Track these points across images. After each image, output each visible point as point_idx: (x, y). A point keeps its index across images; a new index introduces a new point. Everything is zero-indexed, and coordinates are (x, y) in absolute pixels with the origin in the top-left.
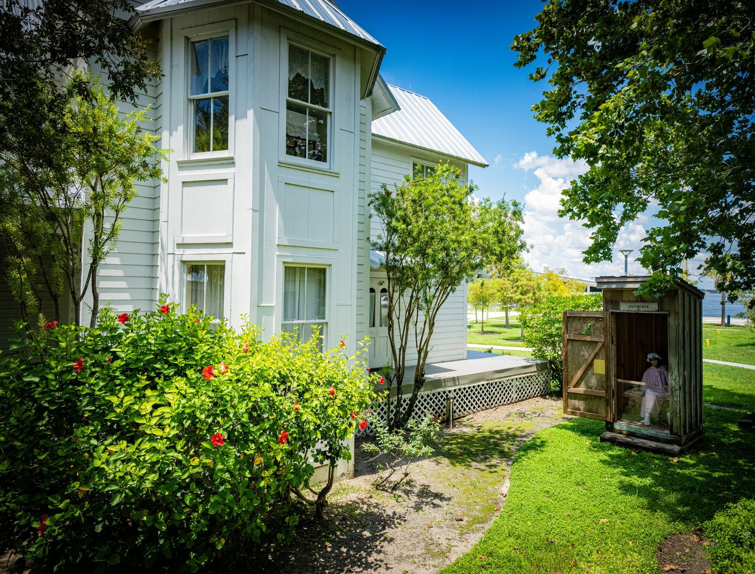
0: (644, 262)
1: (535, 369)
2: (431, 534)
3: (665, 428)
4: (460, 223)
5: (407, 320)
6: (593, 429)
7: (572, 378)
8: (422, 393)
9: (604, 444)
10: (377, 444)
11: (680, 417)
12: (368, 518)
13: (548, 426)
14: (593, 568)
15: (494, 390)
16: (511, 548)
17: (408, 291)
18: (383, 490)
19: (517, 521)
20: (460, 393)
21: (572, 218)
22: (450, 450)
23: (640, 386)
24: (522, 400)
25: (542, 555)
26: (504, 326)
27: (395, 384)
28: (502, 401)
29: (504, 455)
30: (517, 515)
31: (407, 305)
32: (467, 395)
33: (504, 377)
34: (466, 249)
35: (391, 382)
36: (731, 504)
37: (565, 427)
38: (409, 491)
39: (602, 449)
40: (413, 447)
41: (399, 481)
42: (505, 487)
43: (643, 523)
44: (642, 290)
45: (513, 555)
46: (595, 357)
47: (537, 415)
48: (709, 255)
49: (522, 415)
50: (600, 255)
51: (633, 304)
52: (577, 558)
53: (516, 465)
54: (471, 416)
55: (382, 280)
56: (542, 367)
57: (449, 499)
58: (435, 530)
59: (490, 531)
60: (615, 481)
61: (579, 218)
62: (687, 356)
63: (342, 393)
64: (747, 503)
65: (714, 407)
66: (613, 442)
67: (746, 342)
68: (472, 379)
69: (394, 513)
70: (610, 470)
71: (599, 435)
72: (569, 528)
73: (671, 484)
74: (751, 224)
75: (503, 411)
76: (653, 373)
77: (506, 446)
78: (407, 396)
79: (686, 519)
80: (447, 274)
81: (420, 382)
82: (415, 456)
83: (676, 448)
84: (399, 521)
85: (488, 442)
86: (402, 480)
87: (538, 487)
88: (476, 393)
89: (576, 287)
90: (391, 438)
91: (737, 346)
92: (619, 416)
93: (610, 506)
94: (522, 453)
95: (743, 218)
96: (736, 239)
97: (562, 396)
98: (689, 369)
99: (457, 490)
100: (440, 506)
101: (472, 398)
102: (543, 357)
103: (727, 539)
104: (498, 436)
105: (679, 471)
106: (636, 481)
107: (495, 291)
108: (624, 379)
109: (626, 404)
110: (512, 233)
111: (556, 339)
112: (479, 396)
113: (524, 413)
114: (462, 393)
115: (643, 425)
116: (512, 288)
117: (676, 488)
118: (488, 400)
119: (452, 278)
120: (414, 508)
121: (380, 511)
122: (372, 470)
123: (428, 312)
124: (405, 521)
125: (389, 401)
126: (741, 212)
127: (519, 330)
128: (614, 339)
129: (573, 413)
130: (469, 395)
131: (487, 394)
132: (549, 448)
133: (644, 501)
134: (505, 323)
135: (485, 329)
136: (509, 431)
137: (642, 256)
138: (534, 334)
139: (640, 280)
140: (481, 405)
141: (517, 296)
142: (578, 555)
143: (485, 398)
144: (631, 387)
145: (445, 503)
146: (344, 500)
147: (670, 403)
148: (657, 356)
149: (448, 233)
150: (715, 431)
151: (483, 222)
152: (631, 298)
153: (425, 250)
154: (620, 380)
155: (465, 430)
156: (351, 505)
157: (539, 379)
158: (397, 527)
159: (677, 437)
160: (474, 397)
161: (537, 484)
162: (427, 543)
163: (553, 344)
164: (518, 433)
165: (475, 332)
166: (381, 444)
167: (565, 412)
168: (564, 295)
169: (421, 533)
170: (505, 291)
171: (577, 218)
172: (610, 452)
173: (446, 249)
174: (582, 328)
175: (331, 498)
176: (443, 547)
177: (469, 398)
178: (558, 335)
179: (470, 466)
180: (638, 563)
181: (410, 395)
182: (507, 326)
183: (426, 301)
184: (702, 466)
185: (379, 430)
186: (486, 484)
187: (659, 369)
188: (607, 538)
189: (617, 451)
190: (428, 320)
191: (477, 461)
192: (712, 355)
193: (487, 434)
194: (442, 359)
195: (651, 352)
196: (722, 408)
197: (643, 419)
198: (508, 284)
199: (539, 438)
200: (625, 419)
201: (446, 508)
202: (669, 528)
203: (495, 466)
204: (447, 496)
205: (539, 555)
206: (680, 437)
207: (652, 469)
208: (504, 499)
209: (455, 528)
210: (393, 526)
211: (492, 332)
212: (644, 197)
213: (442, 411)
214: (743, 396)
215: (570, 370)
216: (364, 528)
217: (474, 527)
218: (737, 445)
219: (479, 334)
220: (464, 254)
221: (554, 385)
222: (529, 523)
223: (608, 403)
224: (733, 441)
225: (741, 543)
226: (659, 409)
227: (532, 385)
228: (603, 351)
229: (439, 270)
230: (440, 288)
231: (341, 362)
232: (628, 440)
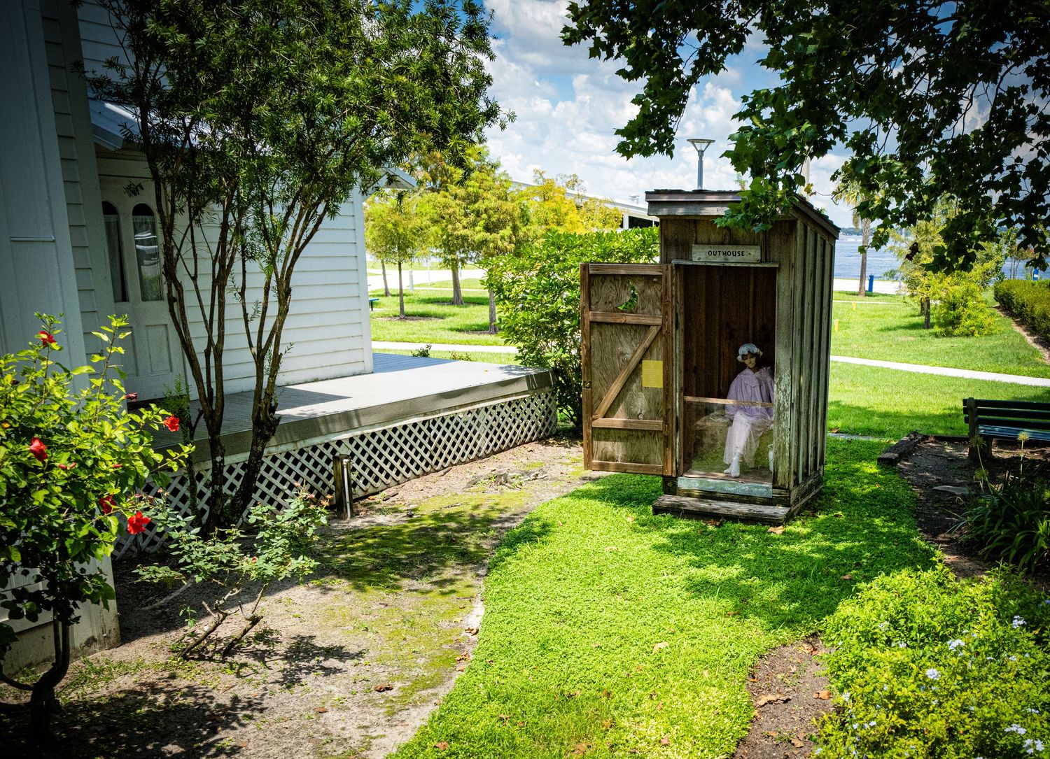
0: (737, 159)
1: (524, 386)
2: (324, 725)
3: (764, 478)
4: (336, 43)
5: (219, 282)
6: (640, 493)
7: (601, 399)
8: (273, 450)
9: (659, 517)
10: (175, 567)
11: (790, 457)
12: (172, 718)
13: (554, 496)
14: (644, 723)
15: (439, 434)
16: (494, 720)
17: (215, 211)
18: (202, 658)
19: (503, 672)
20: (363, 444)
21: (594, 53)
22: (349, 561)
23: (724, 407)
24: (500, 451)
25: (553, 720)
26: (451, 302)
27: (202, 431)
28: (459, 456)
29: (466, 558)
30: (502, 661)
31: (214, 248)
32: (380, 447)
33: (461, 406)
34: (359, 111)
35: (193, 429)
36: (862, 585)
37: (587, 495)
38: (264, 652)
39: (657, 526)
40: (267, 561)
41: (237, 634)
42: (476, 616)
43: (726, 640)
44: (732, 216)
45: (498, 730)
46: (643, 357)
47: (532, 476)
48: (850, 155)
49: (501, 479)
50: (652, 141)
51: (714, 249)
52: (615, 713)
53: (495, 575)
54: (392, 490)
55: (136, 182)
56: (539, 383)
57: (360, 655)
58: (332, 715)
59: (450, 697)
60: (679, 578)
61: (610, 54)
62: (807, 347)
63: (66, 455)
64: (887, 579)
65: (842, 437)
66: (677, 512)
67: (895, 323)
68: (388, 413)
69: (236, 700)
70: (670, 560)
71: (650, 503)
72: (601, 668)
73: (771, 571)
74: (921, 96)
75: (459, 476)
76: (747, 381)
77: (471, 541)
78: (237, 459)
79: (793, 622)
80: (314, 170)
81: (266, 425)
82: (273, 579)
83: (781, 511)
84: (248, 712)
85: (434, 538)
86: (245, 632)
87: (541, 608)
88: (401, 442)
89: (601, 216)
90: (208, 549)
91: (882, 330)
92: (687, 464)
93: (672, 621)
94: (506, 550)
95: (910, 83)
96: (896, 125)
97: (581, 438)
98: (807, 371)
99: (374, 636)
100: (340, 671)
101: (391, 453)
102: (541, 361)
103: (854, 638)
104: (453, 525)
105: (784, 548)
106: (715, 573)
107: (427, 223)
108: (698, 395)
109: (699, 443)
110: (466, 82)
111: (567, 322)
112: (406, 448)
113: (505, 476)
114: (368, 444)
115: (728, 476)
116: (466, 215)
117: (778, 575)
118: (427, 456)
119: (326, 181)
120: (282, 683)
121: (201, 701)
122: (168, 622)
123: (272, 261)
124: (261, 710)
125: (190, 472)
126: (908, 70)
127: (485, 310)
128: (681, 319)
129: (603, 467)
130: (385, 447)
131: (426, 442)
132: (558, 537)
133: (728, 603)
134: (451, 295)
135: (408, 309)
136: (476, 512)
137: (732, 148)
138: (521, 314)
139: (729, 198)
140: (413, 467)
141: (478, 234)
142: (616, 708)
143: (421, 451)
144: (708, 410)
145: (349, 663)
146: (105, 692)
147: (775, 433)
148: (756, 350)
149: (306, 66)
150: (842, 475)
151: (394, 46)
152: (714, 237)
153: (250, 107)
154: (689, 398)
155: (381, 519)
156: (122, 700)
157: (533, 407)
158: (244, 725)
159: (783, 492)
160: (396, 450)
161: (537, 603)
162: (317, 742)
163: (561, 333)
164: (495, 515)
165: (383, 316)
166: (186, 563)
167: (588, 465)
168: (581, 231)
169: (304, 727)
170: (449, 222)
171: (604, 54)
172: (671, 531)
173: (306, 107)
174: (619, 297)
175: (68, 694)
176: (354, 743)
177: (386, 454)
178: (568, 315)
179: (399, 588)
180: (717, 703)
181: (244, 457)
182: (457, 300)
183: (266, 235)
184: (820, 535)
185: (175, 535)
186: (433, 618)
187: (757, 374)
188: (667, 672)
189: (683, 527)
190: (273, 283)
191: (413, 577)
192: (843, 347)
193: (429, 523)
194: (314, 374)
195: (746, 342)
196: (854, 438)
197: (728, 466)
198: (456, 207)
199: (537, 520)
200: (698, 469)
201: (353, 672)
202: (767, 640)
203: (452, 581)
204: (353, 649)
205: (546, 721)
206: (789, 490)
207: (741, 551)
208: (475, 638)
209: (375, 705)
210: (234, 724)
211: (424, 316)
212: (740, 21)
213: (324, 486)
214: (885, 415)
215: (596, 383)
216: (166, 739)
217: (416, 697)
218: (874, 495)
219: (396, 322)
220: (353, 120)
221: (563, 415)
222: (526, 672)
223: (667, 442)
224: (868, 489)
225: (874, 640)
226: (755, 446)
227: (518, 420)
228: (660, 343)
229: (292, 162)
230: (298, 205)
231: (52, 382)
232: (703, 505)
